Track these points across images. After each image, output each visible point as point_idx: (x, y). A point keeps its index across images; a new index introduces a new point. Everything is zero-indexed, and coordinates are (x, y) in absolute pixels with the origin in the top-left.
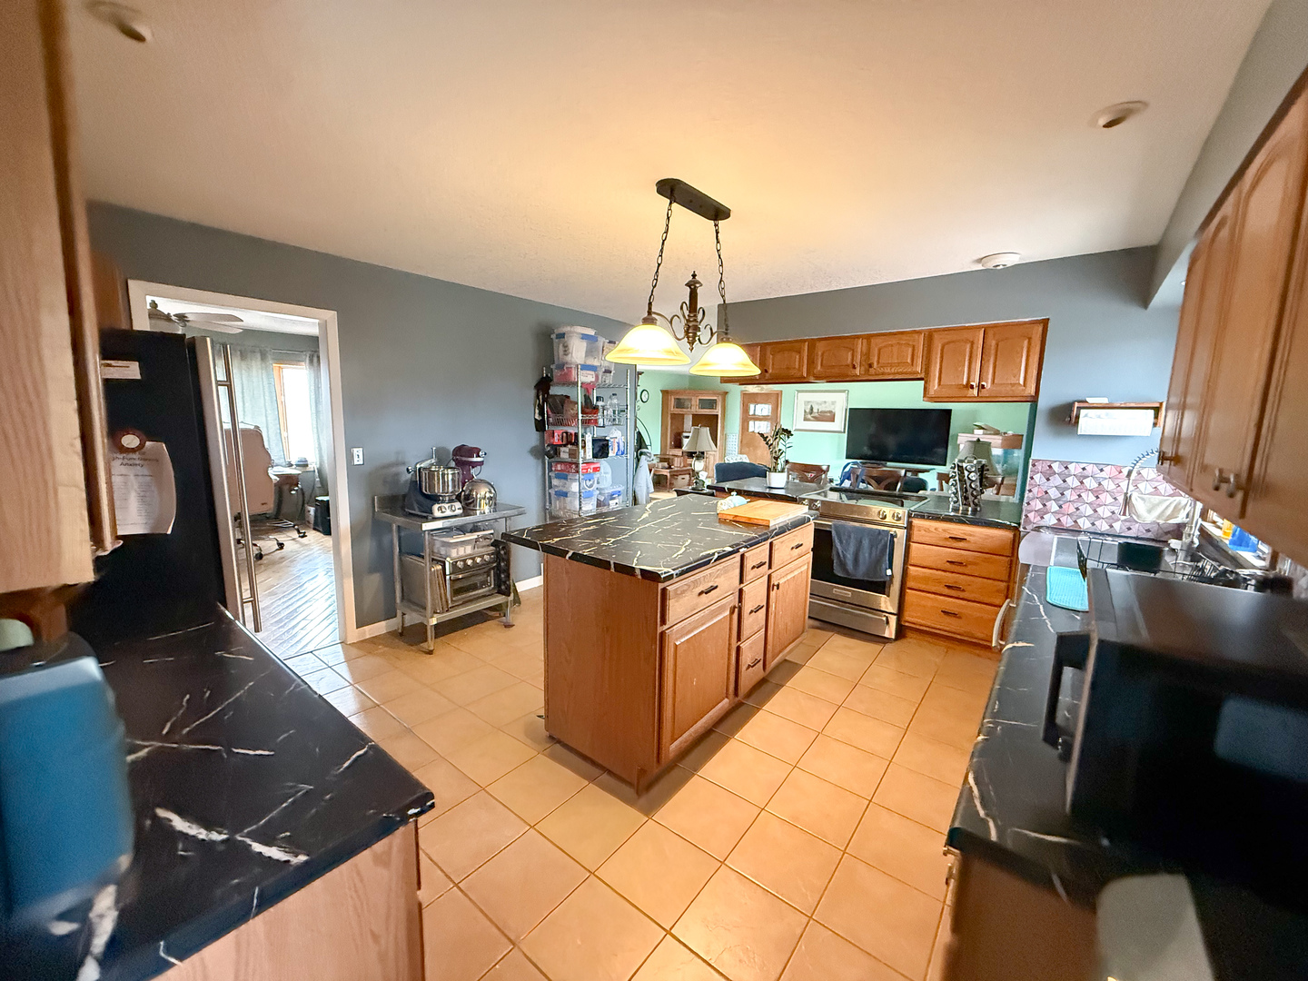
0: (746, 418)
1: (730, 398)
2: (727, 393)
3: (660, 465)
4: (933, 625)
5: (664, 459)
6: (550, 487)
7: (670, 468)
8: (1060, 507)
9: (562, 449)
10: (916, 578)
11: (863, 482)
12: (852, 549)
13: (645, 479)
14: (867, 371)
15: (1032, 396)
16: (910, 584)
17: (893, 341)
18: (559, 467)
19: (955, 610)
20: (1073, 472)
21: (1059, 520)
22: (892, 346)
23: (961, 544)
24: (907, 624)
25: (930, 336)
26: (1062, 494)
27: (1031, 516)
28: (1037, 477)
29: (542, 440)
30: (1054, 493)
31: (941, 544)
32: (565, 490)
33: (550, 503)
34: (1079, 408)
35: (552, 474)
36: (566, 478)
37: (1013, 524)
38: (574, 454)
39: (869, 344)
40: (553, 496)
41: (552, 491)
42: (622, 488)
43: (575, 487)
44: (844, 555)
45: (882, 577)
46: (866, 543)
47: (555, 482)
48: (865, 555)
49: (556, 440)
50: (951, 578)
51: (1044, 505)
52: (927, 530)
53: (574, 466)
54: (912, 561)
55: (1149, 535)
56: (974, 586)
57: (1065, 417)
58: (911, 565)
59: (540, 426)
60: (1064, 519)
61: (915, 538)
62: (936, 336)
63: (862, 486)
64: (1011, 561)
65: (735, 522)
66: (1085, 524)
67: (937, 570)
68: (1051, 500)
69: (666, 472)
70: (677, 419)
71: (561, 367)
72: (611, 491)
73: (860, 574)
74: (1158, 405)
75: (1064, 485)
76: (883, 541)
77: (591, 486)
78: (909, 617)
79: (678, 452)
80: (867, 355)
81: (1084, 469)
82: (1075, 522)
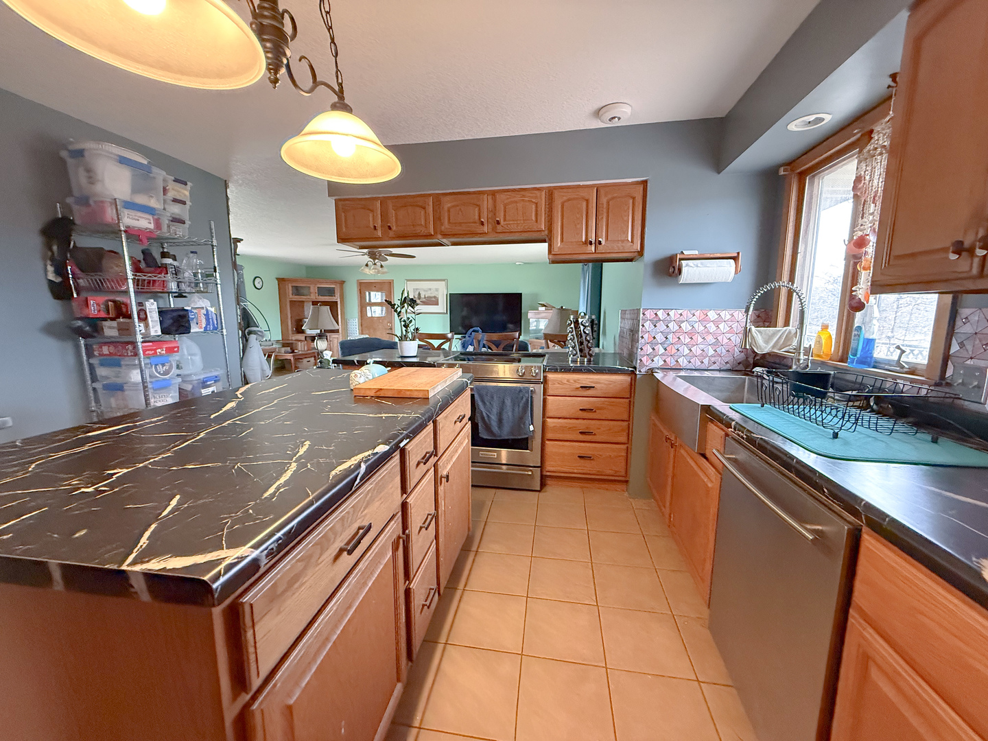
0: (363, 305)
1: (347, 287)
2: (344, 282)
3: (283, 350)
4: (571, 471)
5: (286, 344)
6: (94, 379)
7: (293, 352)
8: (665, 349)
9: (106, 323)
10: (555, 429)
11: (484, 347)
12: (495, 411)
13: (258, 363)
14: (494, 229)
15: (638, 252)
16: (549, 435)
17: (518, 197)
18: (105, 350)
19: (589, 453)
20: (673, 318)
21: (665, 361)
22: (516, 202)
23: (590, 392)
24: (548, 474)
25: (550, 193)
26: (667, 338)
27: (644, 359)
28: (647, 324)
29: (69, 312)
30: (660, 338)
31: (572, 394)
32: (119, 381)
33: (97, 401)
34: (680, 259)
35: (94, 361)
36: (119, 365)
37: (631, 369)
38: (128, 330)
39: (495, 201)
40: (101, 392)
41: (98, 385)
42: (219, 372)
43: (135, 376)
44: (488, 416)
45: (525, 434)
46: (508, 402)
47: (101, 372)
48: (508, 415)
49: (94, 309)
50: (582, 425)
51: (654, 349)
52: (561, 383)
53: (130, 347)
54: (549, 413)
55: (728, 367)
56: (602, 430)
57: (668, 269)
58: (548, 418)
59: (61, 291)
60: (668, 360)
61: (550, 392)
62: (556, 194)
63: (484, 350)
64: (630, 401)
65: (379, 398)
66: (683, 362)
67: (570, 419)
68: (658, 344)
69: (290, 356)
70: (297, 306)
71: (84, 201)
72: (202, 377)
73: (505, 434)
74: (736, 255)
75: (668, 330)
76: (524, 399)
77: (166, 373)
78: (550, 467)
79: (301, 337)
80: (494, 211)
81: (681, 315)
82: (677, 361)
